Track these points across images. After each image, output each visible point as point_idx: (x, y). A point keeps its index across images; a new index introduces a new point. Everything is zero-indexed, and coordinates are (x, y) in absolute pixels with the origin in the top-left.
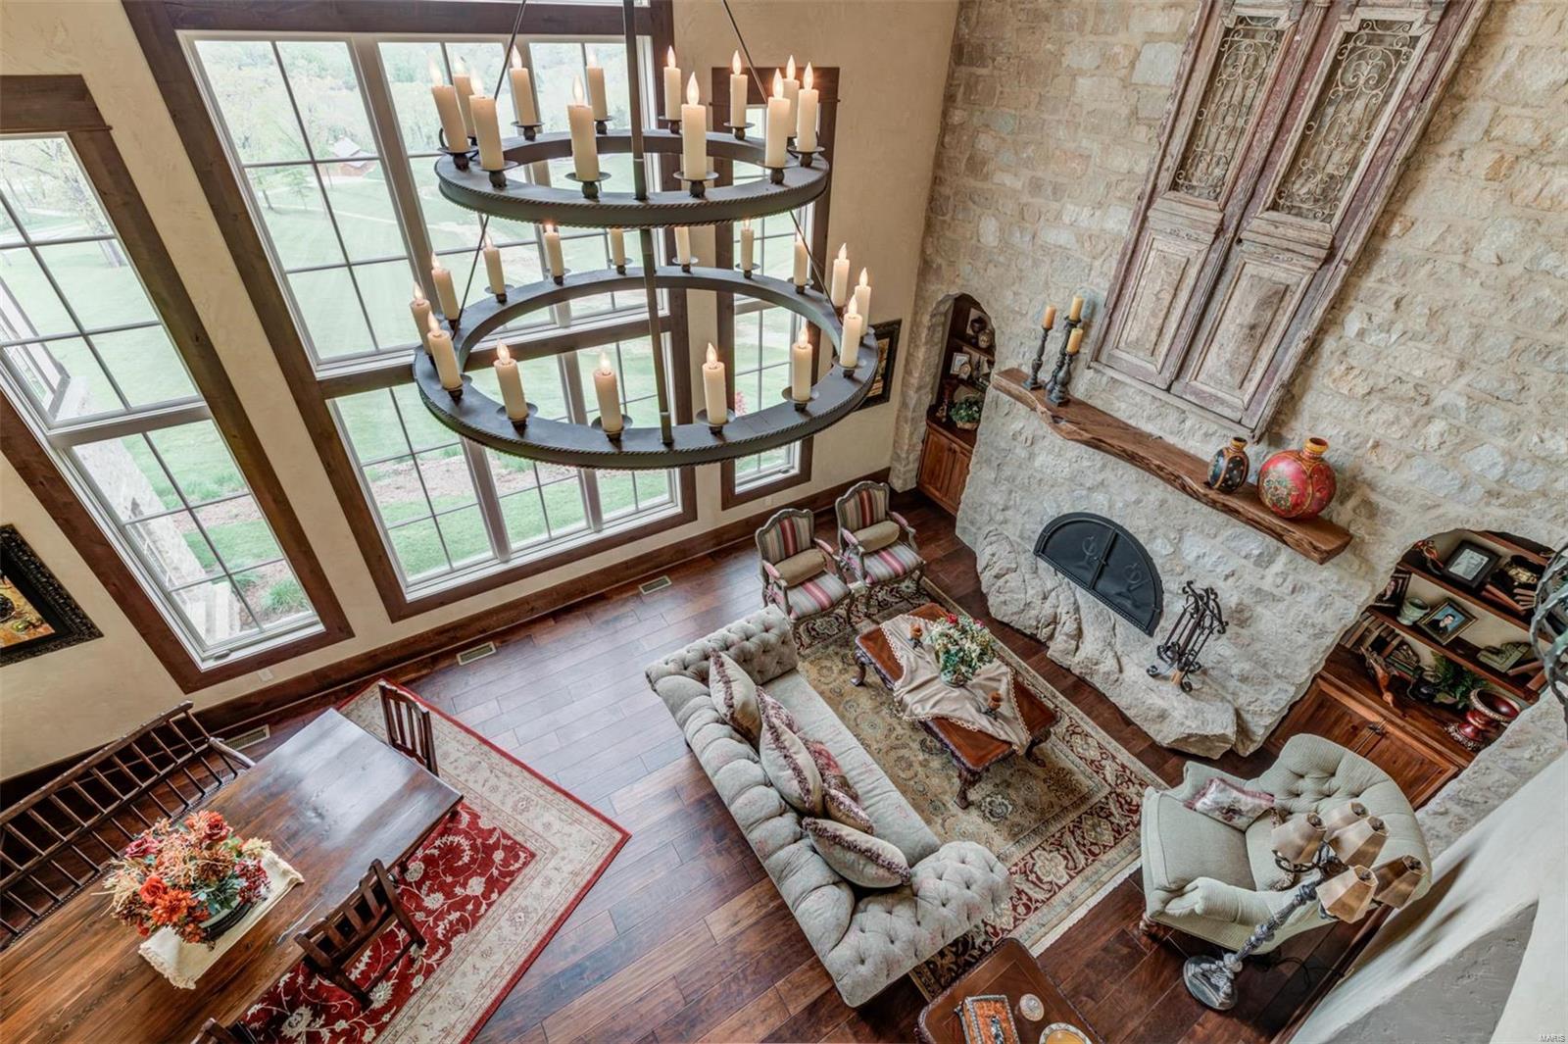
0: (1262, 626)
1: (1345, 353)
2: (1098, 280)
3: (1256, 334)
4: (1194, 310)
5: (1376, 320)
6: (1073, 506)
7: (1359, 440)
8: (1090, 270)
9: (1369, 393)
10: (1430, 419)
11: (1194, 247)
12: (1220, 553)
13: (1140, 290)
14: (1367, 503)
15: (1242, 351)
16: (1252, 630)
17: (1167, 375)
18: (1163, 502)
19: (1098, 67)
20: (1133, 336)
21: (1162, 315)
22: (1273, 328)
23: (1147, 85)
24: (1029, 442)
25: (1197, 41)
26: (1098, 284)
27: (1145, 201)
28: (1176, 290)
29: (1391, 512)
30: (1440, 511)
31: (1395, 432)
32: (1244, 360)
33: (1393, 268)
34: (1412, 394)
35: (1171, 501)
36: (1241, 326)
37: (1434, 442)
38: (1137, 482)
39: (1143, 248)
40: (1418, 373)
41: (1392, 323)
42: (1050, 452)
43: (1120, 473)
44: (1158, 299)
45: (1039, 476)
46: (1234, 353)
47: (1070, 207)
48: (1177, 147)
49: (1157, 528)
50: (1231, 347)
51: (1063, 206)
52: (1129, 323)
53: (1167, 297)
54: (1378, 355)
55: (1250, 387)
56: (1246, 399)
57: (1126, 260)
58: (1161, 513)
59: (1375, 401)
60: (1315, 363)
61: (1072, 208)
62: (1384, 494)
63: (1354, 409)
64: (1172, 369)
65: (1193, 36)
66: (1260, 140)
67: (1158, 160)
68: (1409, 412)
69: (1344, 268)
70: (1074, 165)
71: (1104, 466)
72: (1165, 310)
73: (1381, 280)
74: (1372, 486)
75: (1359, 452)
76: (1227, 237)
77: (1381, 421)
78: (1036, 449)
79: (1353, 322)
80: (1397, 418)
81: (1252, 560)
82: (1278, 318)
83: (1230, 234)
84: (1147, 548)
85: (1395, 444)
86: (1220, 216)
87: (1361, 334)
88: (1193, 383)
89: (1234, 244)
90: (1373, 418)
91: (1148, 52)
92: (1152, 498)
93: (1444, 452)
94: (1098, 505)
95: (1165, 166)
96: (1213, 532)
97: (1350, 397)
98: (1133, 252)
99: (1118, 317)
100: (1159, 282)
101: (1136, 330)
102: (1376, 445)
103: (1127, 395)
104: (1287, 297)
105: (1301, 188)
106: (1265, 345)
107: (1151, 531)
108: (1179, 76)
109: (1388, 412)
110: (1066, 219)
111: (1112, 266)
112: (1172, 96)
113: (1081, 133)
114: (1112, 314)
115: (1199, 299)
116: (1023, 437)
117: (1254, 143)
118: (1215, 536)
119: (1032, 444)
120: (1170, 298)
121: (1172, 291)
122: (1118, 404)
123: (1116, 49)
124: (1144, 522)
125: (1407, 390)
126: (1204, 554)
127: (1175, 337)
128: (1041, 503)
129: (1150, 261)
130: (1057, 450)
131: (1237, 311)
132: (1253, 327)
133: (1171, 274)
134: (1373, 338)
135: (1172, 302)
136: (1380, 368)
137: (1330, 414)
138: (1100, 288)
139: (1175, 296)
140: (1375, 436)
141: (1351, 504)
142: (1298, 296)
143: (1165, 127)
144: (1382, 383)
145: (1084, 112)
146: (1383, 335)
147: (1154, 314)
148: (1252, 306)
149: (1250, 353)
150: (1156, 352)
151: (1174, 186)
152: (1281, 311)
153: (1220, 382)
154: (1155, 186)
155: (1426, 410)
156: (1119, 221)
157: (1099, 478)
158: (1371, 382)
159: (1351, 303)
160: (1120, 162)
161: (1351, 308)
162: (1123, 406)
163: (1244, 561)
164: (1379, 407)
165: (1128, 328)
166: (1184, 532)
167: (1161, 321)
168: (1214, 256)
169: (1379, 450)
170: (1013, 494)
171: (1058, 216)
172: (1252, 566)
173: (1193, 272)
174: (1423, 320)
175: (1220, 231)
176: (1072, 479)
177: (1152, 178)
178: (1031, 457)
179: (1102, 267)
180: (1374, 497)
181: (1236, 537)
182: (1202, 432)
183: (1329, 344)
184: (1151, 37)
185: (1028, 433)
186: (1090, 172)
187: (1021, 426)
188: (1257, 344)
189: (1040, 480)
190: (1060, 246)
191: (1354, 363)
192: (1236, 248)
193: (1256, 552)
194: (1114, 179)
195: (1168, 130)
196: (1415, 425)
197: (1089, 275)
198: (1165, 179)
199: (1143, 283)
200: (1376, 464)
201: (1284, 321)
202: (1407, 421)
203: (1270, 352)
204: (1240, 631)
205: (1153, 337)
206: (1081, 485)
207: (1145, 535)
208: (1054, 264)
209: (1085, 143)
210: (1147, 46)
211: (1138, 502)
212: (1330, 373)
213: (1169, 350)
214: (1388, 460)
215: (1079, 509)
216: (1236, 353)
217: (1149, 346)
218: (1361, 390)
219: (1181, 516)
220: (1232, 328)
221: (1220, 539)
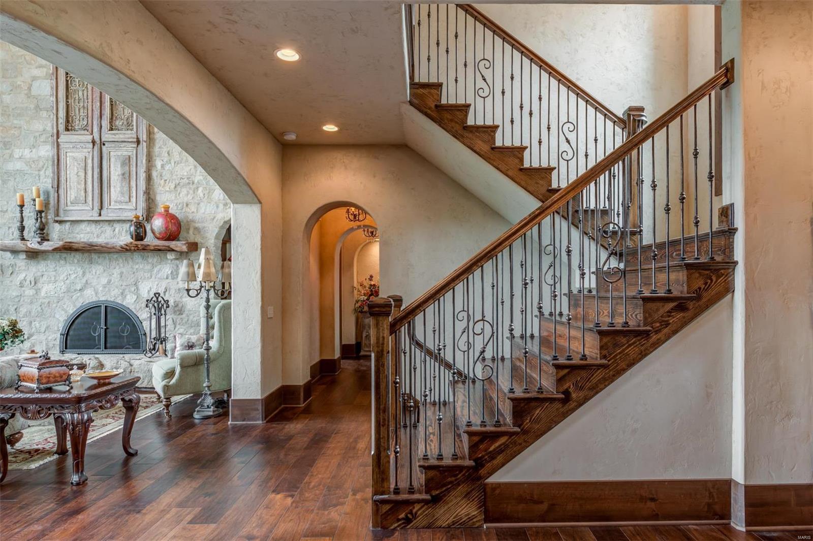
0: (189, 307)
1: (161, 176)
2: (45, 180)
3: (126, 177)
4: (96, 175)
5: (165, 161)
6: (75, 306)
7: (181, 205)
8: (39, 177)
9: (175, 187)
10: (197, 188)
11: (86, 150)
12: (156, 283)
13: (68, 176)
14: (196, 229)
15: (123, 185)
16: (186, 312)
17: (96, 208)
18: (122, 273)
19: (11, 90)
20: (73, 197)
21: (83, 182)
22: (131, 174)
23: (39, 95)
24: (33, 283)
25: (55, 75)
26: (46, 182)
27: (55, 137)
28: (85, 170)
29: (204, 227)
30: (216, 218)
31: (190, 197)
32: (126, 189)
33: (161, 142)
34: (187, 181)
35: (124, 271)
36: (119, 175)
37: (202, 195)
38: (105, 271)
39: (62, 157)
40: (185, 174)
41: (170, 160)
42: (49, 282)
43: (94, 271)
44: (78, 176)
45: (46, 301)
46: (120, 187)
47: (17, 151)
48: (62, 114)
49: (124, 290)
50: (119, 185)
51: (12, 151)
52: (69, 192)
53: (82, 174)
54: (172, 173)
55: (134, 200)
56: (134, 205)
57: (56, 164)
58: (123, 281)
59: (179, 189)
60: (153, 183)
61: (18, 150)
62: (198, 222)
63: (174, 195)
64: (97, 205)
65: (53, 74)
66: (95, 107)
67: (55, 119)
68: (190, 188)
69: (145, 144)
70: (12, 132)
71: (84, 273)
72: (84, 180)
73: (160, 148)
74: (193, 221)
75: (184, 210)
76: (98, 144)
77: (184, 195)
78: (39, 285)
79: (158, 163)
80: (188, 192)
81: (170, 278)
82: (131, 169)
83: (98, 142)
84: (124, 304)
85: (192, 201)
86: (92, 136)
87: (162, 166)
88: (110, 207)
89: (102, 146)
90: (181, 195)
91: (36, 84)
92: (115, 275)
93: (206, 197)
94: (89, 297)
95: (59, 123)
96: (149, 275)
97: (170, 192)
98: (58, 160)
99: (61, 191)
100: (76, 169)
101: (73, 194)
102: (187, 205)
103: (82, 229)
104: (131, 160)
105: (118, 123)
106: (132, 181)
107: (122, 294)
108: (52, 88)
109: (184, 191)
110: (17, 156)
111: (50, 172)
112: (52, 95)
113: (11, 118)
114: (58, 190)
115: (97, 171)
116: (28, 282)
117: (94, 108)
118: (151, 276)
119: (35, 283)
120: (84, 175)
121: (84, 171)
122: (79, 236)
123: (19, 83)
124: (116, 290)
125: (186, 181)
126: (150, 288)
127: (93, 190)
128: (54, 317)
129: (68, 162)
130: (53, 279)
131: (115, 171)
132: (123, 174)
133: (79, 164)
134: (167, 167)
135: (85, 176)
136: (174, 177)
137: (167, 200)
138: (47, 183)
139: (86, 173)
140: (185, 201)
141: (191, 232)
142: (135, 158)
143: (53, 107)
144: (178, 182)
145: (11, 109)
146: (169, 165)
147: (79, 183)
148: (119, 166)
149: (127, 185)
150: (87, 201)
151: (67, 129)
152: (131, 166)
153: (121, 202)
154: (58, 132)
155: (195, 186)
156: (46, 151)
157: (84, 281)
158: (174, 183)
159: (154, 158)
160: (38, 126)
161: (155, 160)
162: (82, 236)
163: (168, 281)
164: (181, 190)
165: (68, 195)
166: (137, 284)
167: (83, 186)
168: (95, 153)
169: (189, 206)
170: (33, 323)
171: (11, 156)
172: (171, 280)
173: (90, 161)
174: (178, 156)
175: (94, 142)
176: (68, 291)
177: (55, 127)
178: (38, 291)
179: (45, 173)
180: (197, 225)
181: (159, 271)
182: (124, 230)
183: (154, 174)
184: (34, 79)
185: (30, 277)
186: (23, 133)
187: (24, 275)
188: (128, 181)
189: (49, 303)
190: (18, 170)
191: (166, 178)
192: (104, 148)
193: (169, 272)
194: (37, 134)
195: (55, 108)
196: (194, 193)
197: (40, 179)
198: (62, 127)
199: (68, 172)
200: (191, 212)
201: (134, 169)
202: (191, 192)
203: (135, 182)
204: (181, 316)
205: (83, 193)
206: (75, 290)
207: (120, 298)
208: (17, 180)
209: (15, 122)
210: (34, 82)
211: (109, 282)
212: (160, 184)
213: (93, 197)
214: (193, 208)
215: (79, 305)
216: (122, 187)
217: (82, 198)
218: (173, 186)
219: (132, 276)
220: (116, 178)
221: (153, 277)
